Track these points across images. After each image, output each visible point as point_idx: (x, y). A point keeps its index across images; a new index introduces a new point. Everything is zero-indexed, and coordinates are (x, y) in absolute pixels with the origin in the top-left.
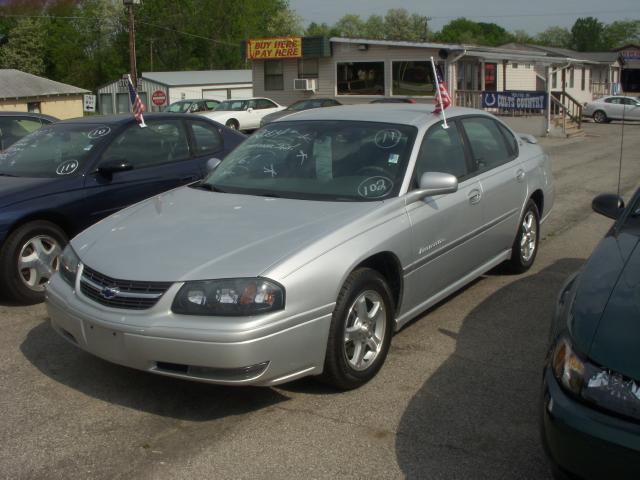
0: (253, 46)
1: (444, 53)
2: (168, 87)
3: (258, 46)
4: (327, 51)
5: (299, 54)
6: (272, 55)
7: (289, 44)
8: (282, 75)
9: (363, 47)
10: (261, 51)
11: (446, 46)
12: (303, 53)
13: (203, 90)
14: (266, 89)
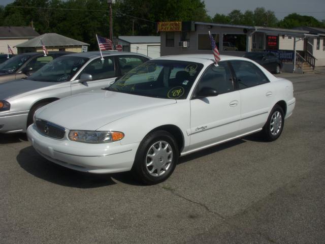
0: (160, 25)
1: (246, 30)
2: (130, 43)
3: (163, 25)
4: (193, 28)
5: (180, 30)
6: (169, 30)
7: (176, 25)
8: (173, 40)
9: (209, 27)
10: (164, 27)
11: (247, 27)
12: (183, 29)
13: (148, 46)
14: (166, 46)
